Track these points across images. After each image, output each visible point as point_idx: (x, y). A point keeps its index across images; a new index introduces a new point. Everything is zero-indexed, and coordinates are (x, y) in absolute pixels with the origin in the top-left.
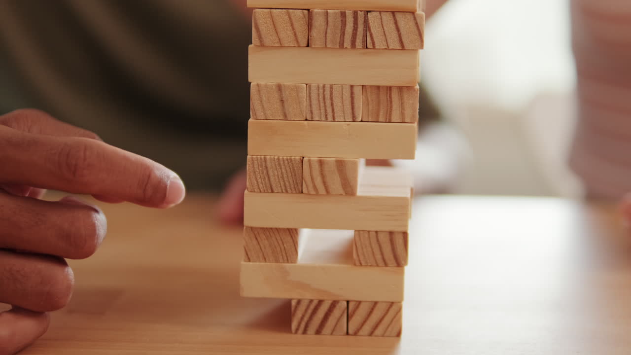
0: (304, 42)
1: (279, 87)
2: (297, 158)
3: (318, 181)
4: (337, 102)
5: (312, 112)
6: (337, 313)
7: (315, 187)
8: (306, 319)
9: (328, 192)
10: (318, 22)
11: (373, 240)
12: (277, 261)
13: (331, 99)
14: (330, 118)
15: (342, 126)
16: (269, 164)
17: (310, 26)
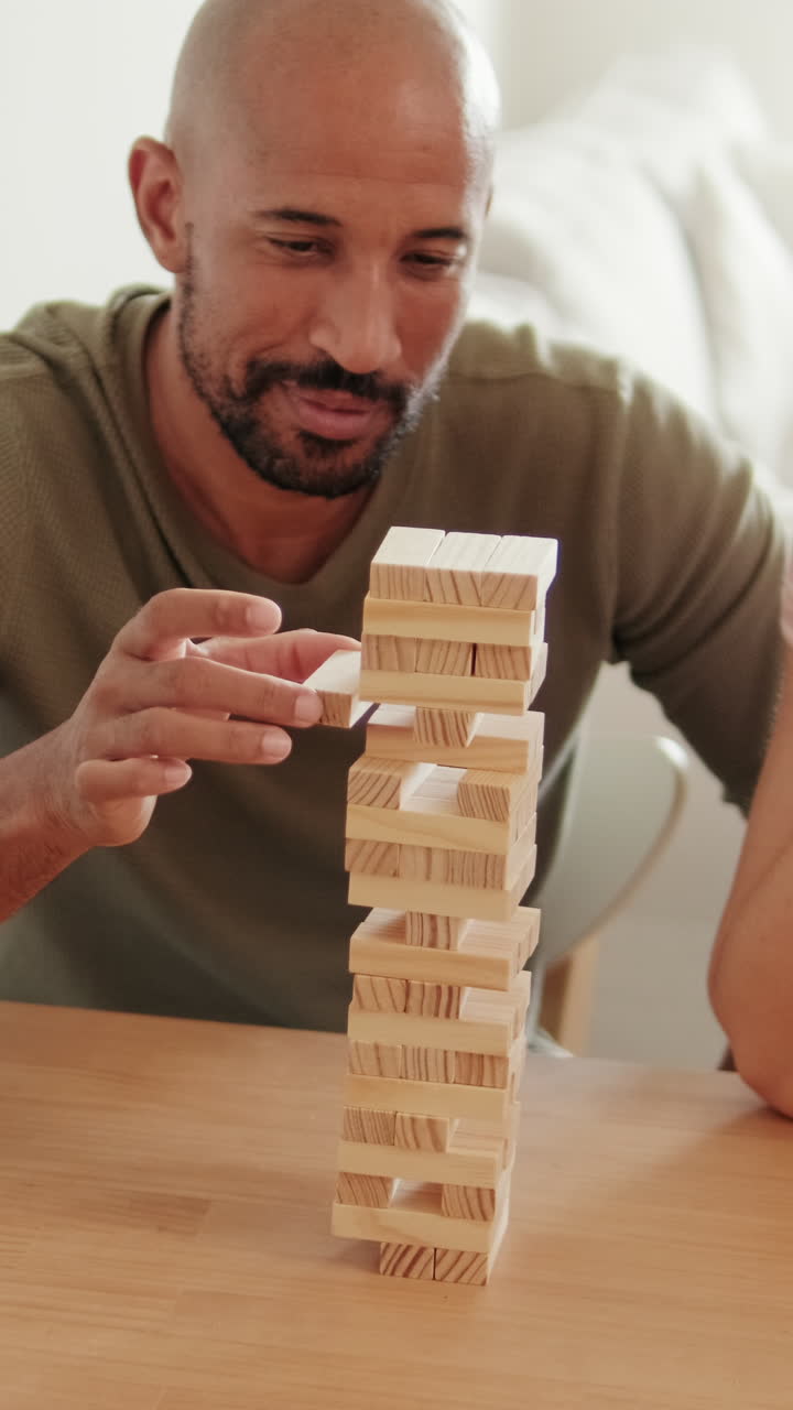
0: (400, 1006)
1: (377, 1047)
2: (391, 1113)
3: (410, 1136)
4: (431, 1064)
5: (406, 1072)
6: (424, 1259)
7: (406, 1141)
8: (394, 1261)
9: (418, 1145)
10: (416, 994)
11: (461, 1193)
12: (368, 1205)
13: (426, 1060)
14: (424, 1078)
15: (436, 1086)
16: (363, 1117)
17: (408, 995)
